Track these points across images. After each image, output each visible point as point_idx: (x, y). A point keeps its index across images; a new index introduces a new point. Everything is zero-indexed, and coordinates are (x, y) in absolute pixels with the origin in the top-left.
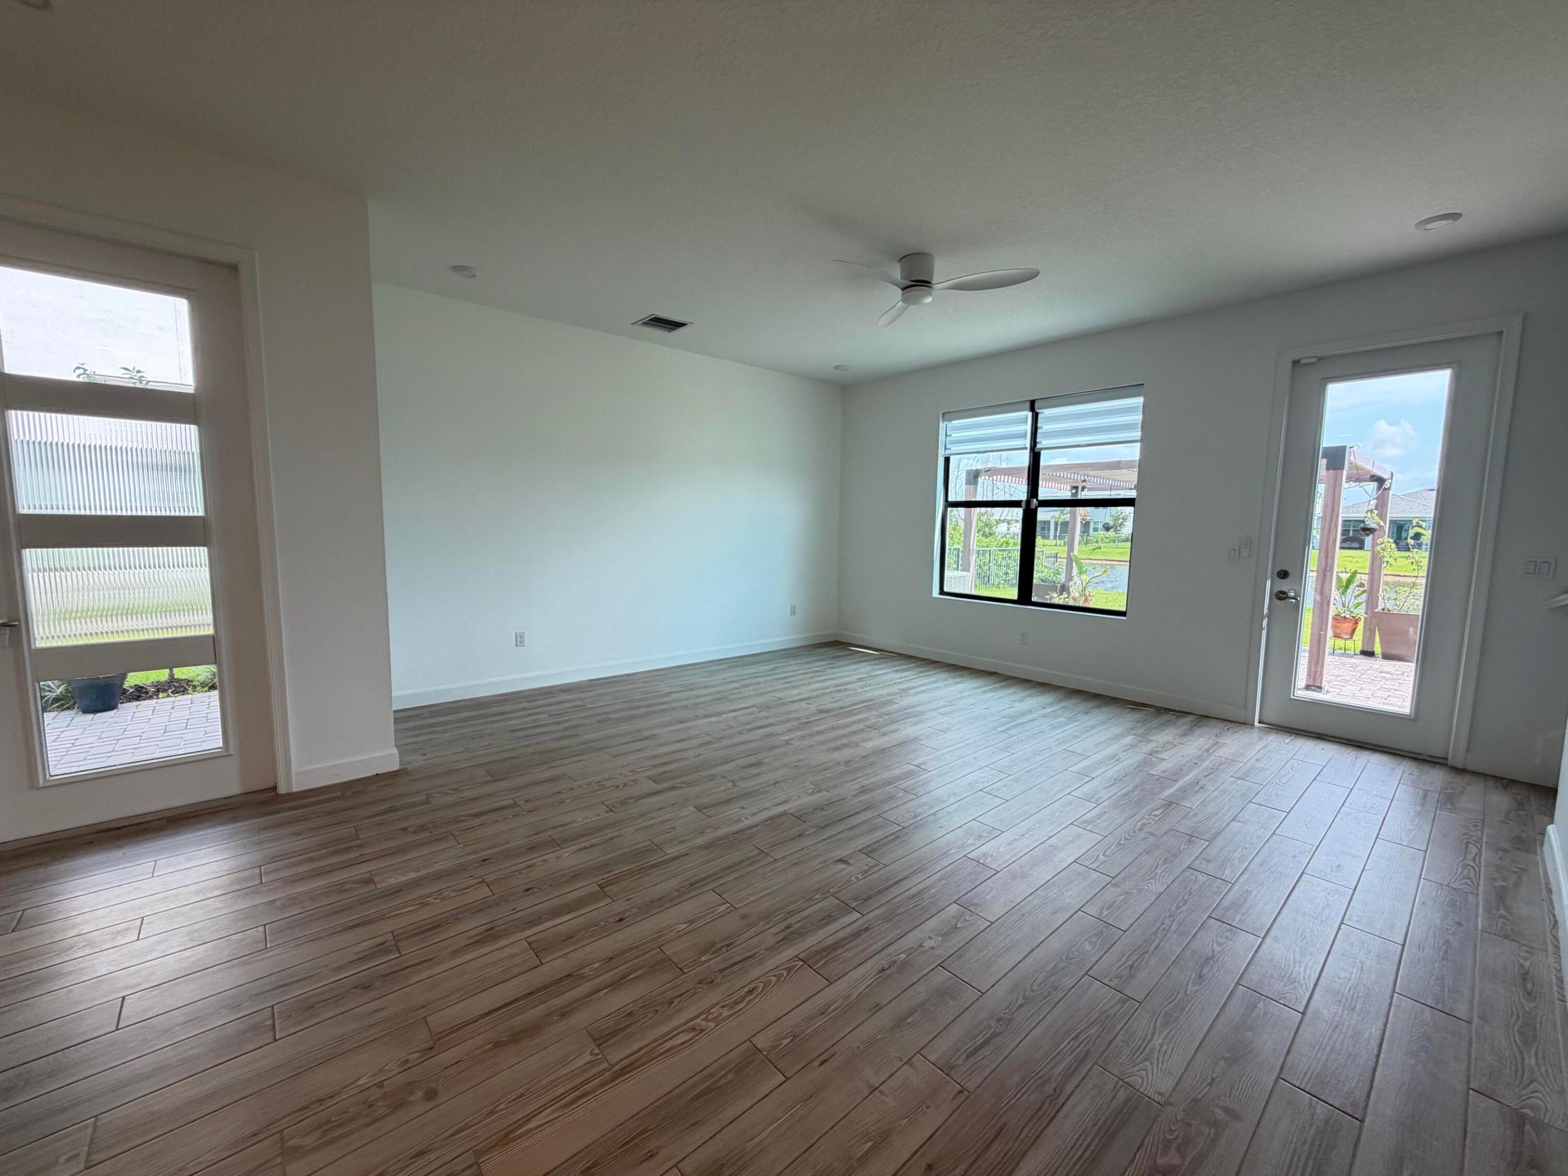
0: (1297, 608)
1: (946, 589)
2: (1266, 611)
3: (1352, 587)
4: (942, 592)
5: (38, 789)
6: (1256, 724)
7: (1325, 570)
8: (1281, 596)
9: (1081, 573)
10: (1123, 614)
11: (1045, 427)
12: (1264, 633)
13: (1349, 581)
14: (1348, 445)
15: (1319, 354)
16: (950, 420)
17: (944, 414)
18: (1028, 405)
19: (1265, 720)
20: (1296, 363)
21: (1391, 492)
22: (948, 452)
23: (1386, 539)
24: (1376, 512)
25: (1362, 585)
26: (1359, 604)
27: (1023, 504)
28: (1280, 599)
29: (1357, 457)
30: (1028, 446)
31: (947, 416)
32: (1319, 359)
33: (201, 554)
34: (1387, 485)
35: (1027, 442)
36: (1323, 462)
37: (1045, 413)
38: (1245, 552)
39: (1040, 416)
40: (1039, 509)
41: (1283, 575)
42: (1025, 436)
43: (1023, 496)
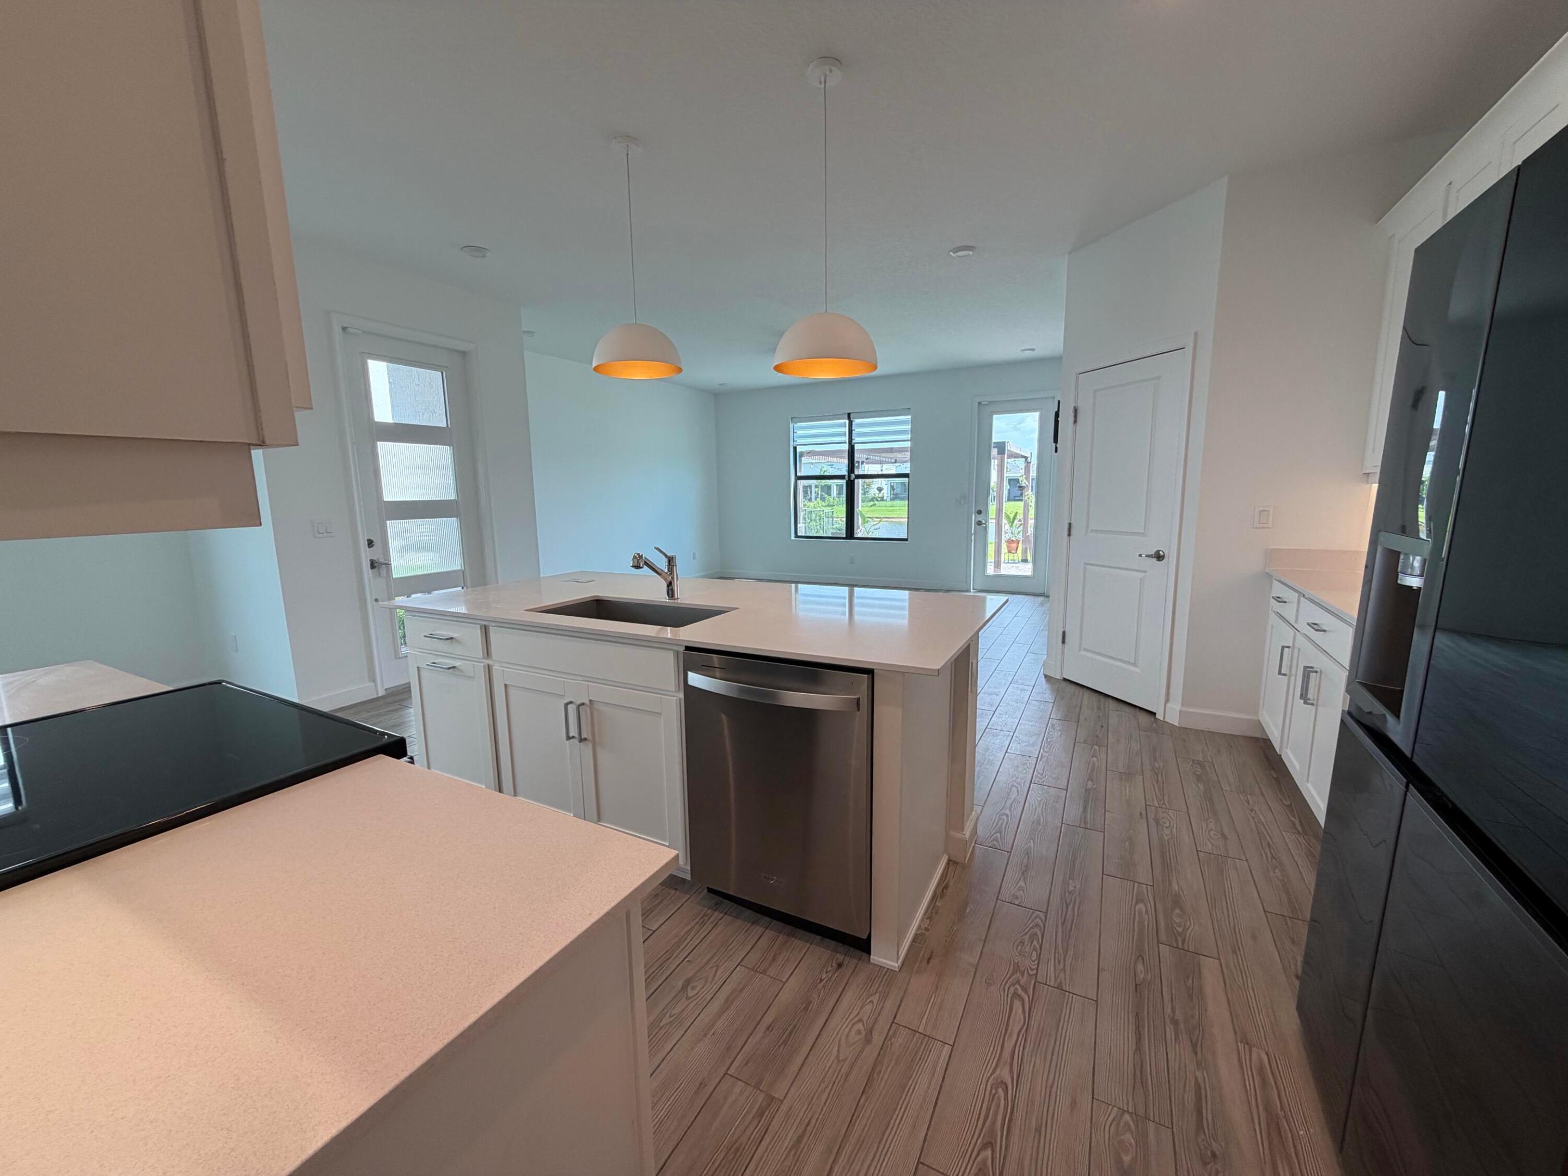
0: (986, 529)
1: (799, 534)
2: (973, 532)
3: (1016, 521)
4: (796, 536)
5: (399, 658)
6: (972, 590)
7: (999, 511)
8: (979, 523)
9: (864, 522)
10: (906, 540)
11: (856, 430)
12: (973, 542)
13: (1014, 518)
14: (1006, 441)
15: (989, 400)
16: (796, 423)
17: (792, 418)
18: (846, 416)
19: (975, 588)
20: (980, 403)
21: (1031, 464)
22: (795, 443)
23: (1030, 492)
24: (1024, 476)
25: (1020, 521)
26: (1019, 532)
27: (846, 477)
28: (979, 525)
29: (1011, 447)
30: (847, 441)
31: (794, 420)
32: (989, 402)
33: (454, 521)
34: (1029, 459)
35: (847, 439)
36: (994, 452)
37: (856, 421)
38: (962, 502)
39: (853, 423)
40: (856, 481)
41: (979, 512)
42: (845, 435)
43: (844, 472)
